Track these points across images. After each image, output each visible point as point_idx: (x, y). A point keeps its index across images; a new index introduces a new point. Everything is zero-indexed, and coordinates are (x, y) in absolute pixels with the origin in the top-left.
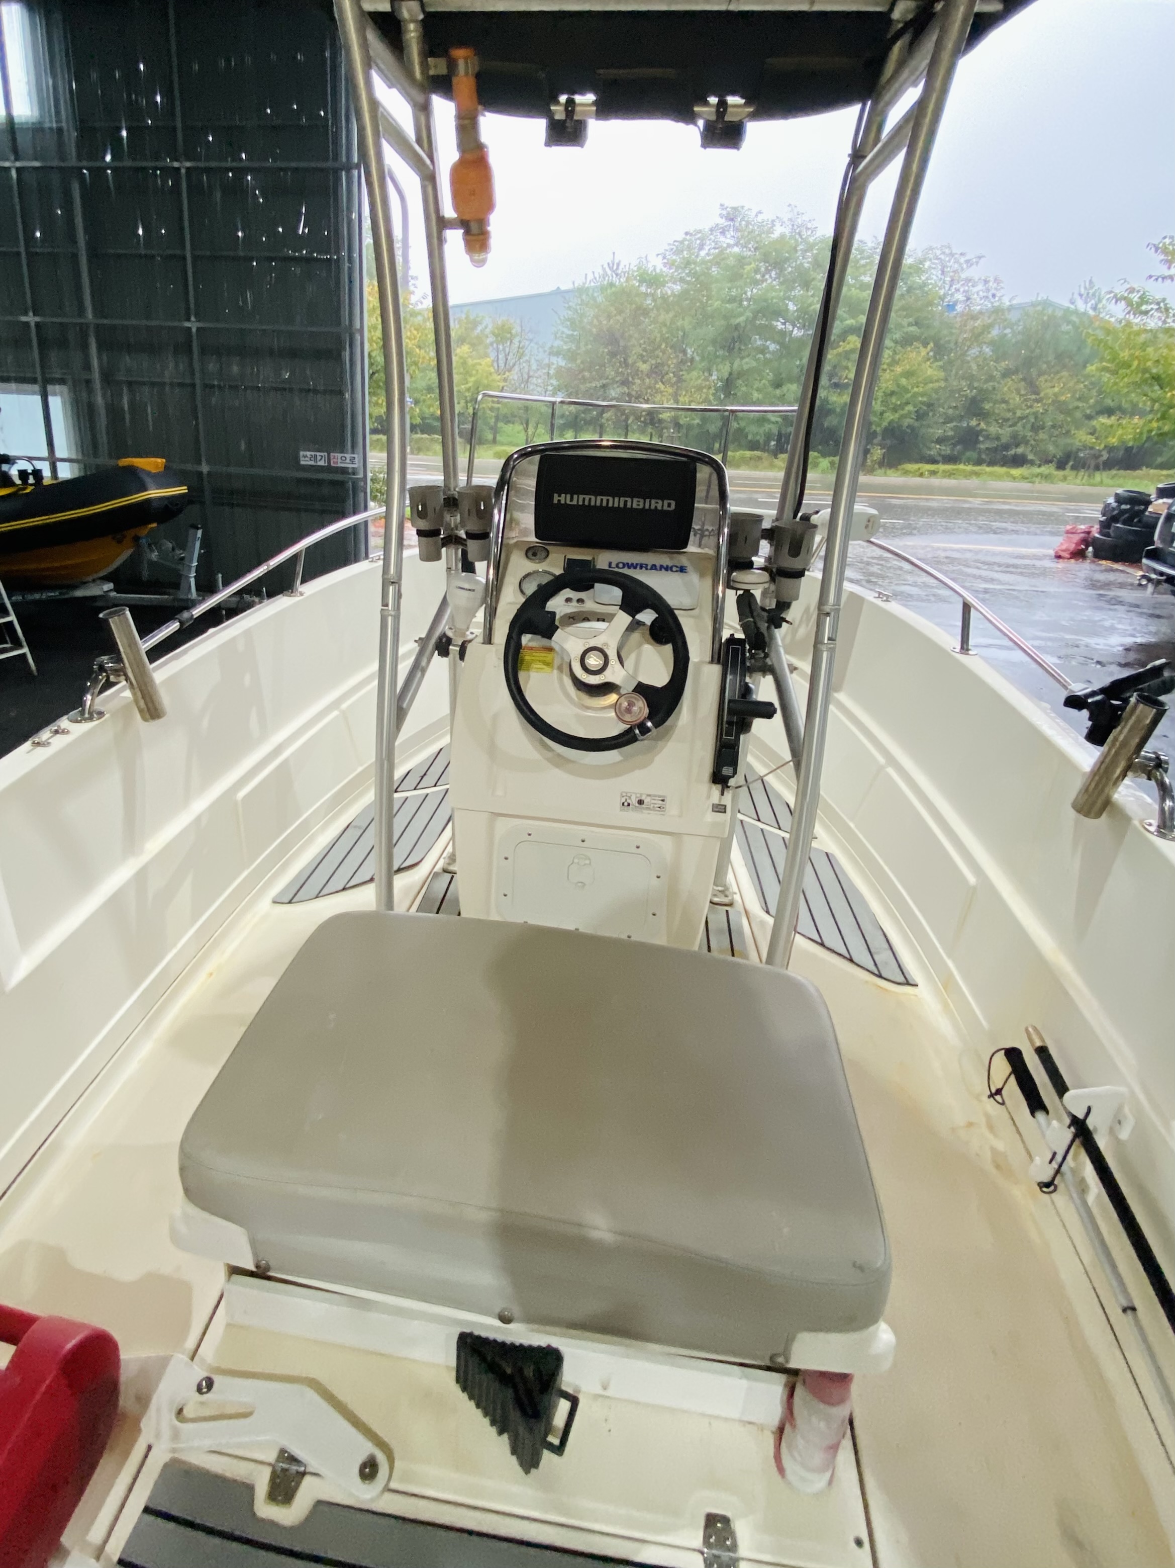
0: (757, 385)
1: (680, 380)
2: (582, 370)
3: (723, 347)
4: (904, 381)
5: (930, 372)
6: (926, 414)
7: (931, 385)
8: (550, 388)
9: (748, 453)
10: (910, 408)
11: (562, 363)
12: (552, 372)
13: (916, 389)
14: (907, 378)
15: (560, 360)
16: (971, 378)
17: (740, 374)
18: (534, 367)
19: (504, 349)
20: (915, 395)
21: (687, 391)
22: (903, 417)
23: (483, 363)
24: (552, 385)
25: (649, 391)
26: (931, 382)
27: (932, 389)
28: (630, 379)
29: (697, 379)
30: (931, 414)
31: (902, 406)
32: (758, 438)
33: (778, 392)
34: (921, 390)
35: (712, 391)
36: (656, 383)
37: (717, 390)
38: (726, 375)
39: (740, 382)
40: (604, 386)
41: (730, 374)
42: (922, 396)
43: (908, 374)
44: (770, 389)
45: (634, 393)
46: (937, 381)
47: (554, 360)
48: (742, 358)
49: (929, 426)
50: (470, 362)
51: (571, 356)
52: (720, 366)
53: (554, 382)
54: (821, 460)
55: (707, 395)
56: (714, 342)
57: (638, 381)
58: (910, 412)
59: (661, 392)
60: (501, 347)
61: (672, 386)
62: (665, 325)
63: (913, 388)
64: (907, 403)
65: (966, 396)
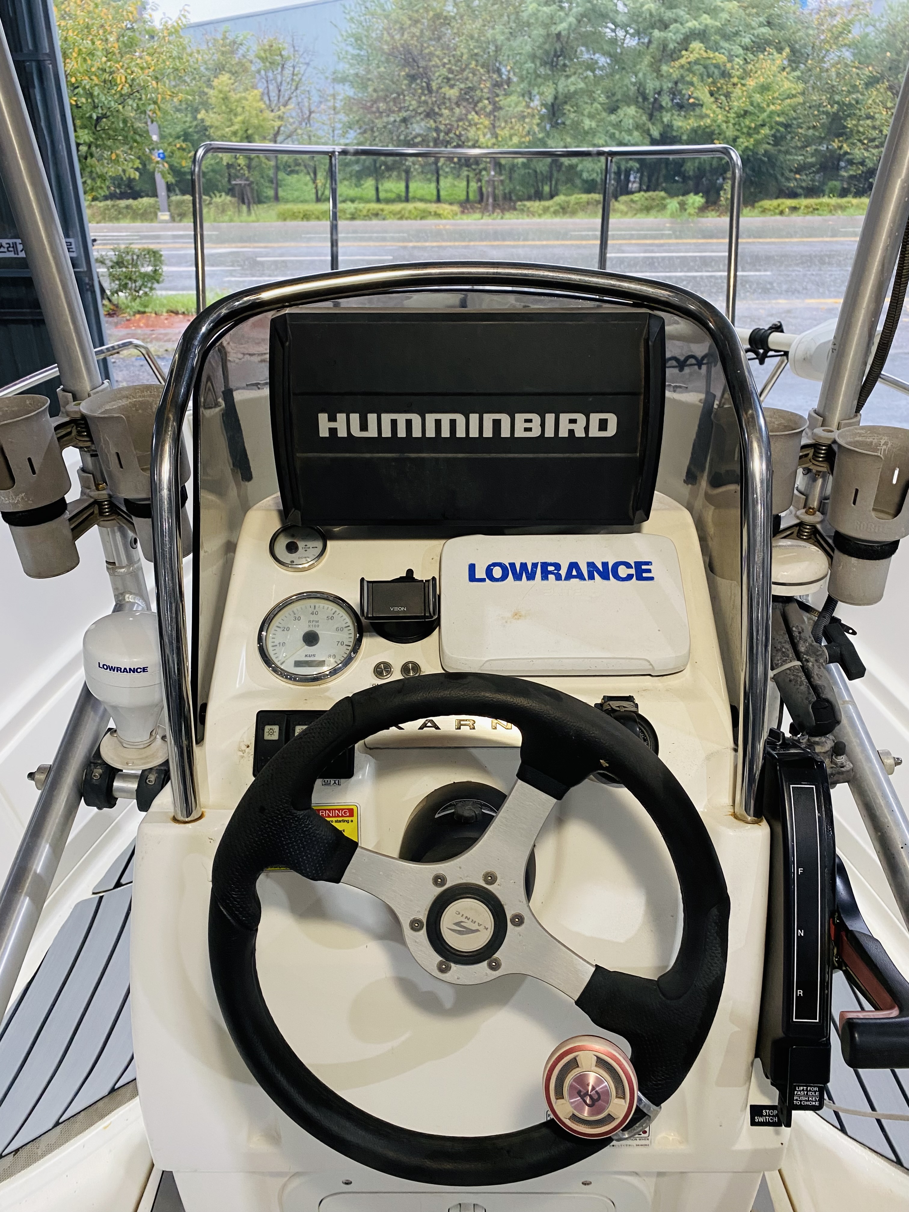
0: (587, 109)
1: (497, 108)
2: (375, 102)
3: (544, 64)
4: (757, 98)
5: (787, 85)
6: (783, 138)
7: (788, 101)
8: (339, 126)
9: (585, 197)
10: (765, 131)
11: (351, 92)
12: (339, 105)
13: (772, 107)
14: (761, 93)
15: (347, 87)
16: (832, 90)
17: (568, 97)
18: (315, 98)
19: (275, 79)
20: (772, 113)
21: (506, 122)
22: (758, 143)
23: (250, 98)
24: (340, 121)
25: (461, 124)
26: (789, 97)
27: (790, 106)
28: (437, 110)
29: (517, 105)
30: (789, 137)
31: (756, 130)
32: (594, 176)
33: (613, 117)
34: (779, 107)
35: (536, 120)
36: (468, 112)
37: (542, 118)
38: (550, 99)
39: (567, 107)
40: (404, 120)
41: (556, 98)
42: (779, 116)
43: (764, 88)
44: (604, 114)
45: (442, 127)
46: (794, 96)
47: (339, 87)
48: (568, 77)
49: (787, 152)
50: (233, 96)
51: (362, 83)
52: (543, 89)
53: (342, 116)
54: (668, 201)
55: (531, 124)
56: (533, 57)
57: (446, 112)
58: (766, 136)
59: (476, 124)
60: (270, 74)
61: (488, 115)
62: (472, 38)
63: (768, 106)
64: (763, 125)
65: (827, 113)
